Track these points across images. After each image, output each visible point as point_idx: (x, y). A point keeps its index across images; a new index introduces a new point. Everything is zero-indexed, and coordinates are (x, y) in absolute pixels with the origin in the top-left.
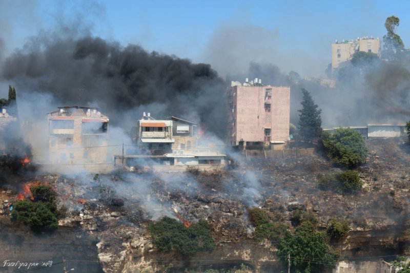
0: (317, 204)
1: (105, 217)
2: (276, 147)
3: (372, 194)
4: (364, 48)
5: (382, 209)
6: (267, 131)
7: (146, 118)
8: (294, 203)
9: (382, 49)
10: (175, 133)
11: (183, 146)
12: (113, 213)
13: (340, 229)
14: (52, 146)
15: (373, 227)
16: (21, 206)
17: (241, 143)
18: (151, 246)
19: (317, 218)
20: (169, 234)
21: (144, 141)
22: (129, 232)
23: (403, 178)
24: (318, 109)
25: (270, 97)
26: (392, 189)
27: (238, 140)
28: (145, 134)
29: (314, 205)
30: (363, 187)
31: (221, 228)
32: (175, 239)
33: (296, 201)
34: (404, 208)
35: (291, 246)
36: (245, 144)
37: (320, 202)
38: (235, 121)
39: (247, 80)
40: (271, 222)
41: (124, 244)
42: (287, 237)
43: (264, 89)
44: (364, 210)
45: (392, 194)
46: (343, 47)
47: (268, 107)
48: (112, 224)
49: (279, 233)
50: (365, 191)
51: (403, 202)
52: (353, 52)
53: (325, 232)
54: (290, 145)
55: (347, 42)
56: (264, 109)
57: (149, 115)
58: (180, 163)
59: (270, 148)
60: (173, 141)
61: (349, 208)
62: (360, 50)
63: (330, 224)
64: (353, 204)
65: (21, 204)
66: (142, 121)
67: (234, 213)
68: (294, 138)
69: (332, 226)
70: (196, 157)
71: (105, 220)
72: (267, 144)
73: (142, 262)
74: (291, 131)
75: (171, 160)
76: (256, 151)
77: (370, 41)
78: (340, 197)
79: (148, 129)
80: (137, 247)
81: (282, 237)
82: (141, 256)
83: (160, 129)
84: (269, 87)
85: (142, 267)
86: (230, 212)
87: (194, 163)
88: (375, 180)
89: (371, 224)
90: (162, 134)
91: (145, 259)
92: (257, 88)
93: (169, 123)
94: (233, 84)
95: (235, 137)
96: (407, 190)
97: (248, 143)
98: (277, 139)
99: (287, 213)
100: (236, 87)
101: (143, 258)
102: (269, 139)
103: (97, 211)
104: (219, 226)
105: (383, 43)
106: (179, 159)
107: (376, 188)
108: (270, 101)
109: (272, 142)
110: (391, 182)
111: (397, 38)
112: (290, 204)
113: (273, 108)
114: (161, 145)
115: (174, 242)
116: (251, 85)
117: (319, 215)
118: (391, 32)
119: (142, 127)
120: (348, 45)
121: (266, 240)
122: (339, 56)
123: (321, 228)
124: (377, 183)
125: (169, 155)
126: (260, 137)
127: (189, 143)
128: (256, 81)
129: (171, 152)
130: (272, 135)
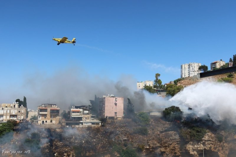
0: (133, 139)
1: (58, 144)
2: (119, 119)
3: (152, 135)
5: (155, 140)
6: (116, 113)
8: (125, 138)
9: (154, 84)
10: (84, 114)
11: (86, 118)
12: (61, 143)
13: (141, 148)
14: (39, 118)
15: (153, 147)
16: (28, 140)
17: (107, 117)
18: (74, 154)
19: (133, 144)
21: (72, 116)
22: (67, 150)
23: (162, 129)
24: (133, 105)
25: (116, 101)
26: (159, 133)
27: (106, 116)
28: (73, 114)
29: (132, 139)
30: (149, 133)
31: (99, 148)
33: (126, 138)
34: (163, 140)
35: (125, 154)
37: (134, 138)
38: (104, 109)
39: (109, 95)
40: (117, 145)
41: (65, 154)
42: (123, 151)
43: (115, 98)
44: (150, 141)
45: (159, 135)
46: (141, 84)
47: (116, 104)
48: (60, 146)
49: (120, 149)
50: (150, 134)
51: (163, 138)
52: (144, 85)
53: (136, 149)
54: (124, 117)
55: (142, 82)
56: (114, 105)
57: (74, 107)
58: (85, 124)
59: (117, 119)
60: (83, 116)
61: (144, 140)
62: (147, 85)
63: (138, 146)
64: (145, 139)
65: (27, 139)
66: (72, 109)
67: (104, 142)
68: (125, 116)
69: (139, 146)
70: (91, 122)
71: (58, 145)
72: (115, 118)
74: (124, 113)
75: (82, 123)
76: (112, 120)
77: (150, 82)
78: (141, 136)
79: (74, 112)
81: (121, 151)
83: (78, 112)
84: (116, 97)
86: (103, 142)
87: (90, 124)
88: (153, 130)
89: (152, 146)
90: (79, 114)
92: (112, 98)
93: (81, 110)
94: (104, 96)
95: (104, 115)
96: (164, 134)
97: (109, 117)
98: (119, 116)
99: (123, 142)
100: (105, 98)
102: (116, 115)
103: (55, 142)
104: (99, 147)
105: (154, 82)
106: (85, 123)
107: (153, 133)
108: (116, 103)
109: (117, 117)
110: (158, 131)
111: (160, 80)
112: (124, 139)
113: (117, 105)
114: (79, 118)
116: (110, 97)
117: (134, 143)
118: (157, 79)
119: (72, 112)
120: (142, 83)
121: (115, 152)
122: (139, 87)
123: (135, 147)
124: (154, 131)
125: (81, 122)
126: (113, 115)
127: (88, 117)
128: (112, 95)
129: (82, 120)
130: (117, 114)
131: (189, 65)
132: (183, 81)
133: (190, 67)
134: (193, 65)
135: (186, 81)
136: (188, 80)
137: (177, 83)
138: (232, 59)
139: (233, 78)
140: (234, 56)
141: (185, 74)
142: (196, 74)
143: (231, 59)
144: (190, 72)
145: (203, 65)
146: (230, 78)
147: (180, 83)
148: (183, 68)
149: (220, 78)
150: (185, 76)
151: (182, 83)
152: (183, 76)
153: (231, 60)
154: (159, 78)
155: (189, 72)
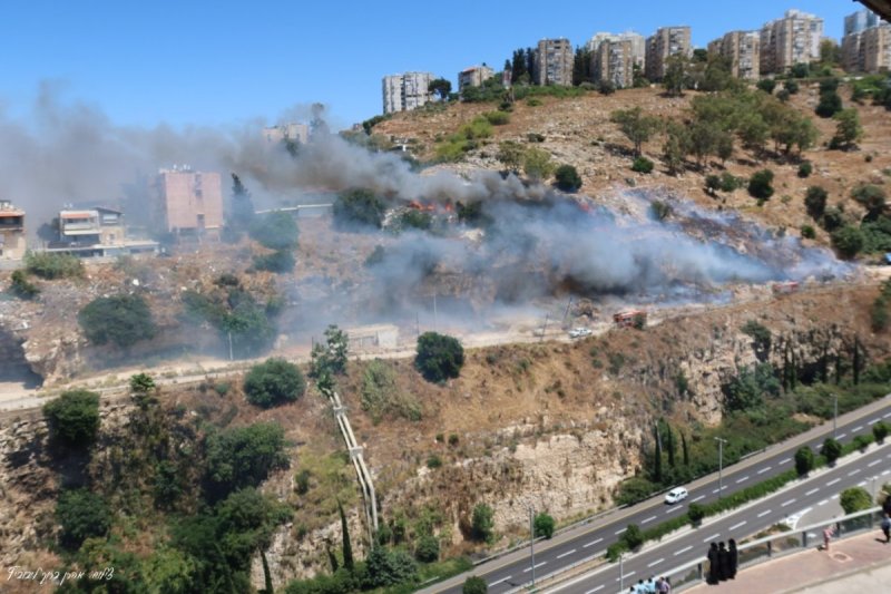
2: (210, 233)
4: (292, 136)
6: (201, 217)
7: (67, 209)
10: (102, 224)
11: (112, 236)
13: (277, 305)
17: (175, 229)
18: (85, 340)
19: (255, 297)
20: (104, 326)
21: (67, 233)
25: (200, 183)
27: (171, 226)
28: (67, 227)
30: (297, 264)
32: (112, 331)
35: (231, 326)
36: (178, 231)
38: (165, 208)
39: (175, 167)
40: (210, 304)
42: (226, 318)
43: (193, 176)
46: (273, 132)
47: (199, 194)
49: (218, 315)
50: (299, 268)
52: (283, 137)
53: (263, 309)
54: (225, 229)
55: (276, 127)
56: (195, 196)
57: (71, 206)
58: (110, 254)
59: (204, 233)
60: (100, 231)
62: (290, 136)
63: (267, 302)
64: (287, 280)
66: (64, 212)
68: (229, 222)
69: (270, 303)
70: (128, 247)
72: (201, 230)
73: (77, 357)
74: (225, 215)
75: (100, 252)
76: (190, 237)
77: (297, 126)
78: (276, 274)
79: (71, 221)
80: (70, 343)
81: (221, 319)
82: (75, 352)
83: (85, 220)
84: (199, 173)
85: (76, 363)
90: (87, 225)
91: (80, 355)
92: (186, 175)
93: (94, 213)
94: (161, 171)
95: (168, 224)
97: (182, 229)
98: (210, 225)
100: (164, 174)
101: (77, 355)
102: (203, 224)
105: (311, 128)
106: (108, 250)
108: (200, 188)
109: (206, 227)
111: (324, 123)
113: (204, 194)
114: (88, 236)
115: (111, 334)
116: (181, 173)
118: (317, 118)
119: (64, 220)
120: (276, 131)
121: (206, 322)
123: (259, 306)
125: (97, 247)
126: (192, 222)
127: (118, 232)
128: (185, 167)
129: (98, 242)
130: (206, 220)
131: (403, 79)
132: (386, 123)
133: (407, 83)
134: (413, 78)
135: (395, 121)
136: (400, 121)
137: (372, 129)
138: (511, 61)
139: (511, 111)
140: (515, 53)
141: (393, 103)
142: (421, 104)
143: (508, 61)
144: (408, 99)
145: (439, 78)
146: (504, 113)
147: (379, 127)
148: (388, 86)
149: (480, 113)
150: (393, 109)
151: (384, 128)
152: (389, 110)
153: (508, 66)
154: (322, 116)
155: (403, 99)
